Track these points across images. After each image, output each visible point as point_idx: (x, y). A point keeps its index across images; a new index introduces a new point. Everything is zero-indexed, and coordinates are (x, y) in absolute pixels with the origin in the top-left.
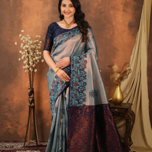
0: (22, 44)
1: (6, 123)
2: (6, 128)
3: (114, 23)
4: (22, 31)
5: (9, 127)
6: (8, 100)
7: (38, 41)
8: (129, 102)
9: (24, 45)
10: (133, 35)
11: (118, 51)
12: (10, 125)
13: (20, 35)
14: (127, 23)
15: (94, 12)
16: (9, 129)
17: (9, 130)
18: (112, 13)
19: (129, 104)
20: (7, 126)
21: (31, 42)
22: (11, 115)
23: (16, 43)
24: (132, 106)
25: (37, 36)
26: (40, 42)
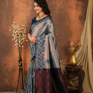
1: (5, 79)
2: (5, 82)
3: (70, 17)
4: (14, 22)
5: (7, 82)
6: (6, 65)
7: (23, 28)
9: (15, 31)
10: (82, 24)
11: (73, 33)
13: (13, 25)
14: (78, 16)
15: (57, 10)
16: (7, 83)
18: (69, 10)
20: (6, 81)
21: (19, 29)
22: (8, 75)
23: (10, 30)
25: (23, 25)
26: (25, 29)
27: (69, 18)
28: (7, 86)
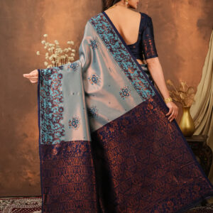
0: (47, 54)
1: (25, 169)
2: (25, 177)
3: (176, 22)
5: (30, 175)
6: (27, 136)
7: (70, 49)
8: (203, 134)
9: (49, 55)
10: (204, 38)
11: (184, 61)
12: (31, 173)
14: (195, 21)
15: (147, 6)
16: (29, 178)
17: (30, 180)
18: (173, 6)
19: (203, 136)
20: (27, 174)
21: (60, 50)
22: (32, 158)
23: (38, 53)
24: (208, 140)
25: (69, 42)
26: (73, 50)
27: (174, 25)
28: (30, 185)
